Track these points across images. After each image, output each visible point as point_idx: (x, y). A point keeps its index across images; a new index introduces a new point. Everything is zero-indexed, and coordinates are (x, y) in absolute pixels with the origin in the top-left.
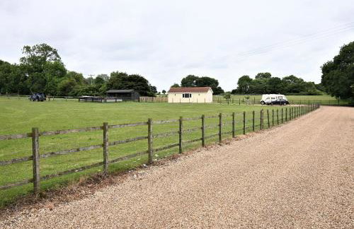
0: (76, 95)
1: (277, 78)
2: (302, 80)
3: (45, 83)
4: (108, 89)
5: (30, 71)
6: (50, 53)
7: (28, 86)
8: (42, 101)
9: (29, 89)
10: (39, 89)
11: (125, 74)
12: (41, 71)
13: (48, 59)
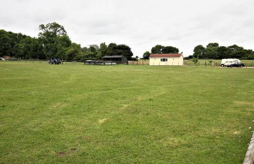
0: (79, 59)
1: (224, 47)
2: (243, 48)
3: (56, 51)
4: (103, 56)
5: (45, 42)
6: (59, 29)
7: (45, 53)
8: (58, 64)
9: (45, 55)
10: (52, 55)
11: (115, 44)
12: (53, 42)
13: (58, 33)
